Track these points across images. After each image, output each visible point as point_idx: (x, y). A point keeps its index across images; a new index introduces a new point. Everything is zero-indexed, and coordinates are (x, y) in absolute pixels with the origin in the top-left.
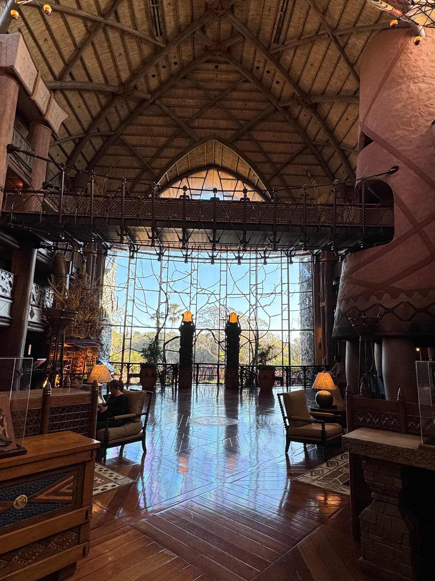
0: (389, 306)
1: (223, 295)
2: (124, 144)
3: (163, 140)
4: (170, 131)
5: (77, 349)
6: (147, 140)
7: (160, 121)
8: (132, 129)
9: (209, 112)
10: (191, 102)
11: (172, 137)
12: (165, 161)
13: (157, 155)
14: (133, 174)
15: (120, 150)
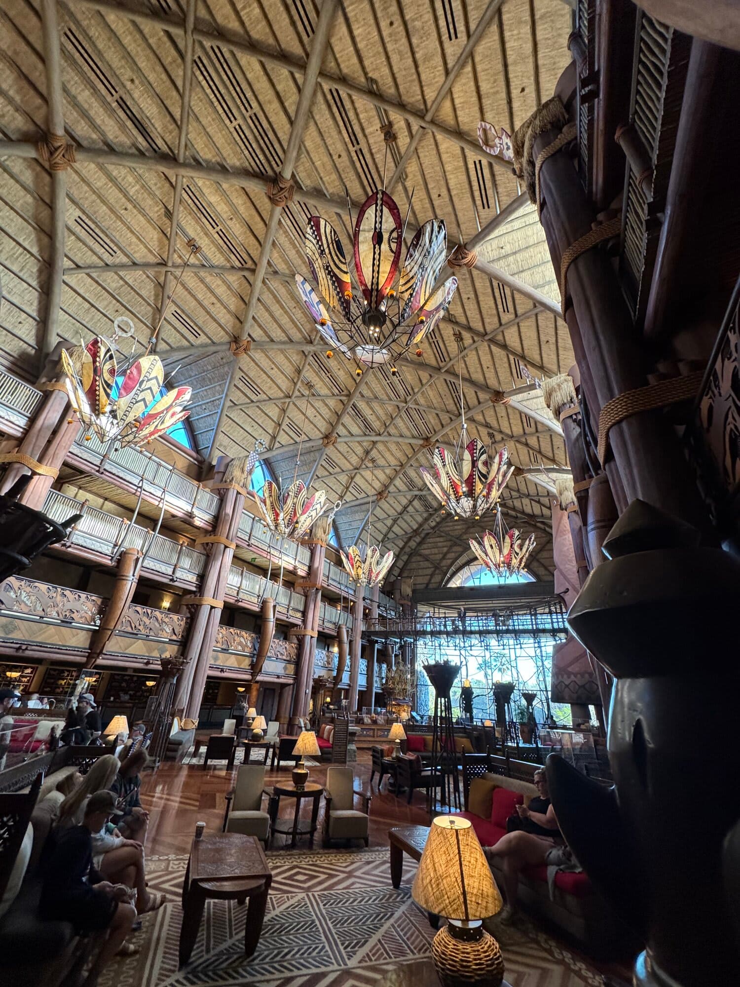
0: (567, 683)
1: (513, 658)
2: (420, 555)
3: (445, 549)
4: (449, 544)
5: (399, 705)
6: (436, 551)
7: (441, 539)
8: (425, 546)
9: (472, 530)
10: (459, 527)
11: (451, 547)
12: (449, 561)
13: (444, 558)
14: (429, 571)
15: (419, 558)
